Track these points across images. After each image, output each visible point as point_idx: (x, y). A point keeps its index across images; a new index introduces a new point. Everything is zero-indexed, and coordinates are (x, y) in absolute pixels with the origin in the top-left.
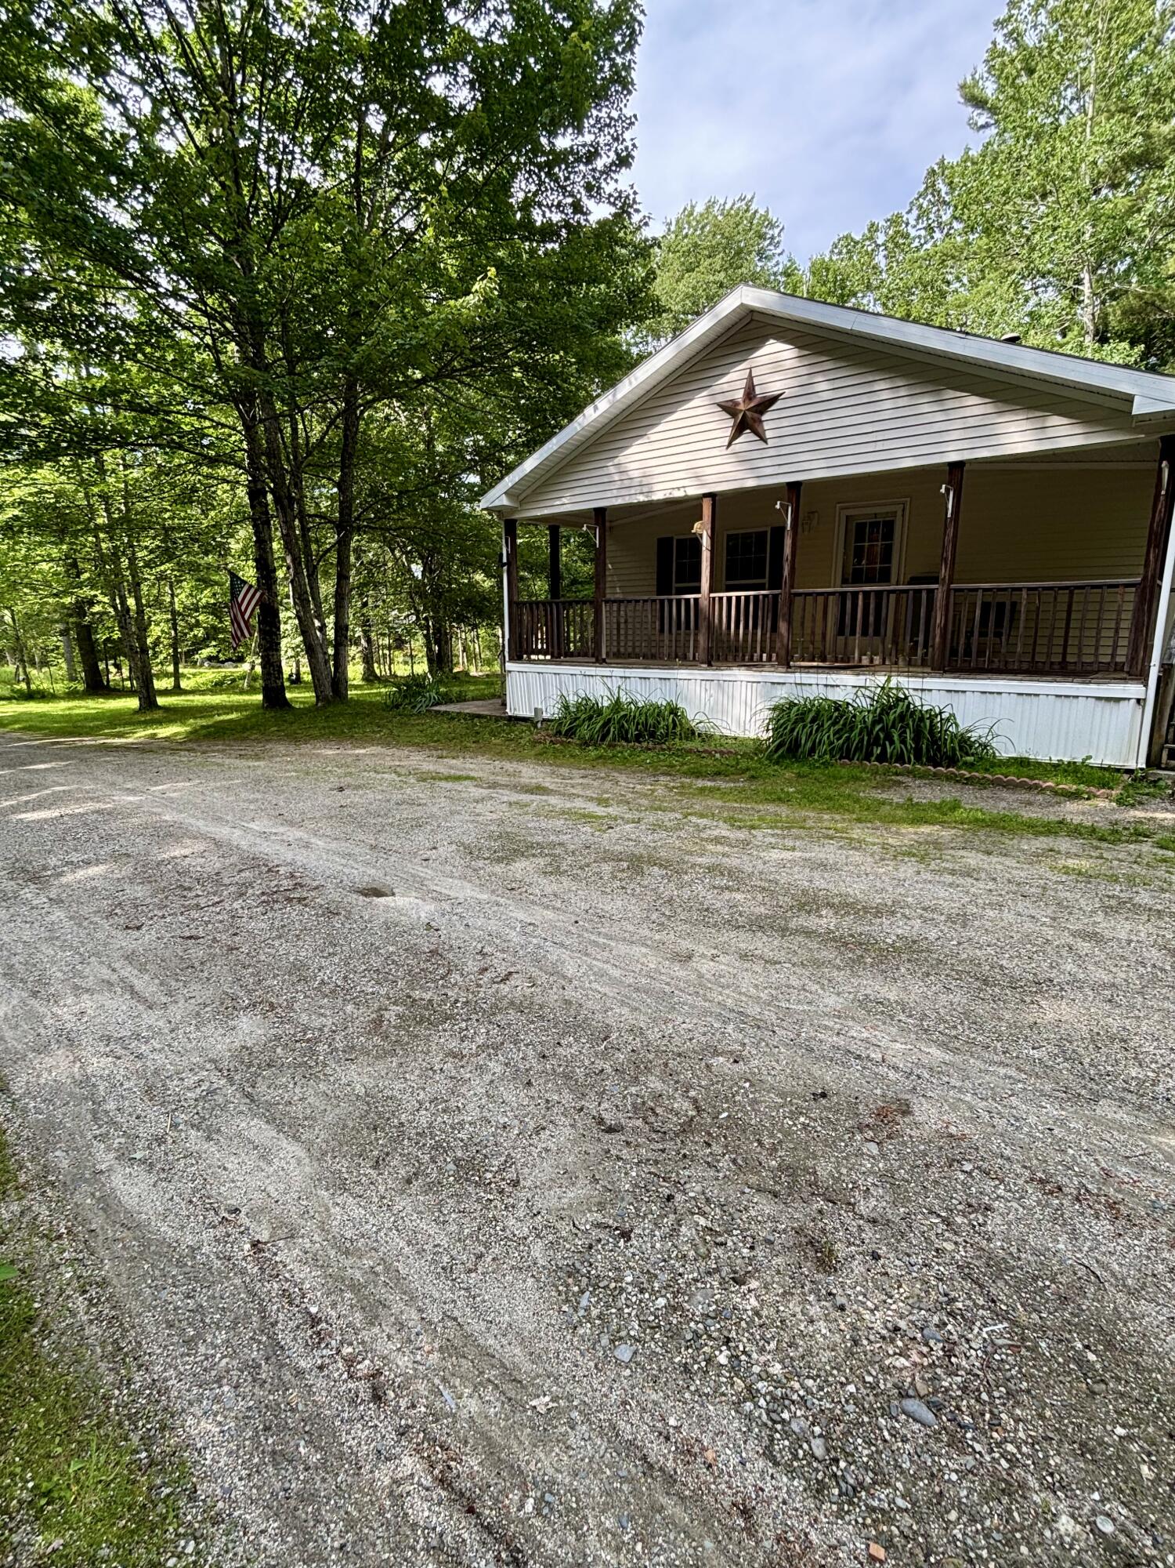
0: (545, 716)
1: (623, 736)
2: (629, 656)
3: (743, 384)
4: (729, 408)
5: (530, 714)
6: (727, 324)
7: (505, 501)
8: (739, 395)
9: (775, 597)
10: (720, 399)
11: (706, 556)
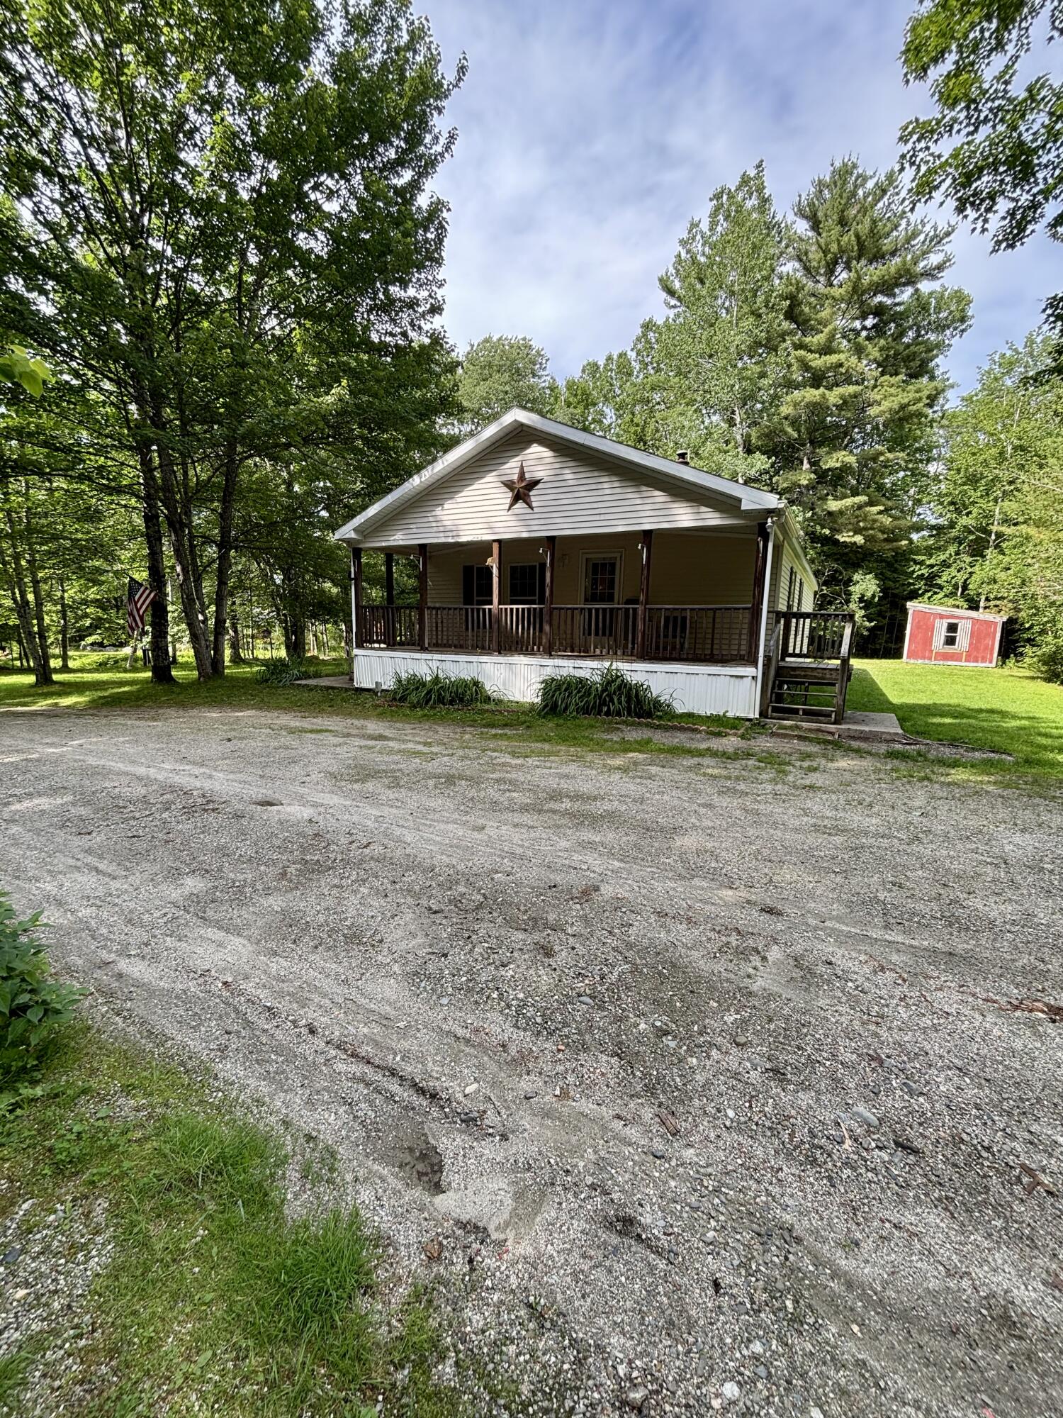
0: (384, 687)
1: (441, 700)
2: (445, 646)
3: (517, 470)
4: (509, 485)
5: (372, 686)
6: (506, 431)
7: (353, 535)
8: (515, 477)
9: (541, 609)
10: (505, 478)
11: (495, 580)
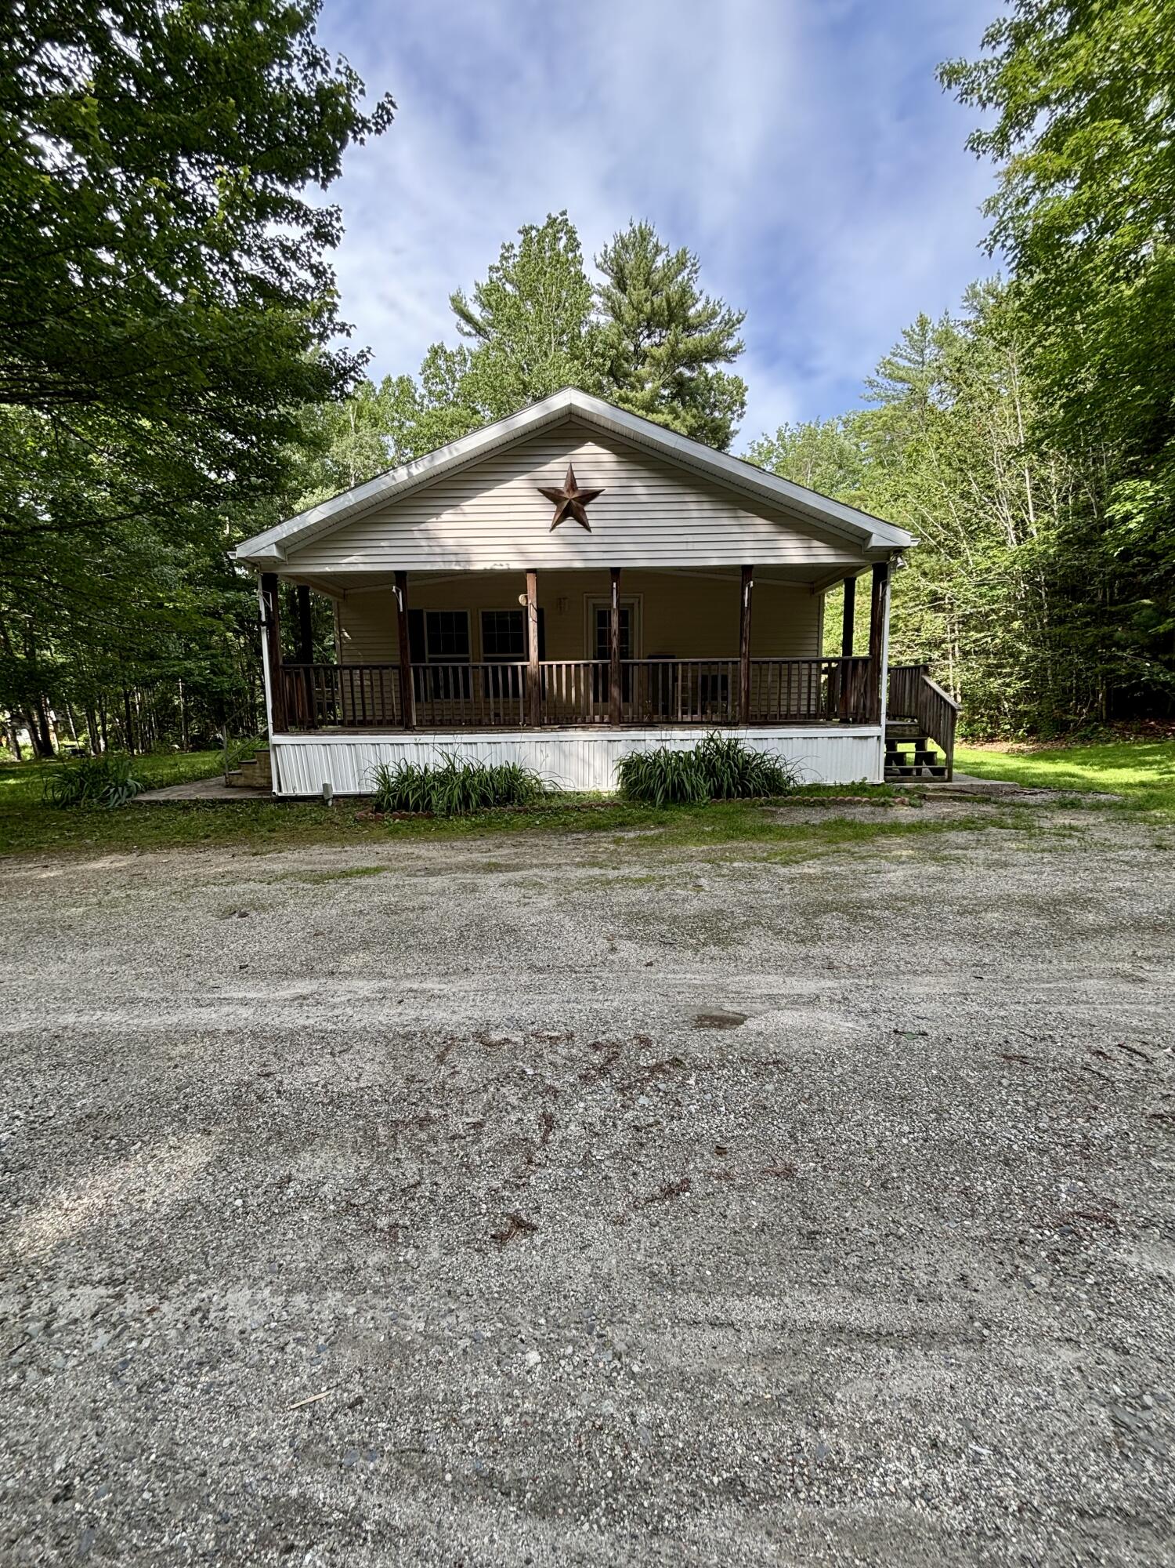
0: (335, 791)
3: (564, 475)
4: (552, 495)
5: (318, 791)
6: (551, 418)
7: (274, 552)
8: (561, 485)
9: (605, 666)
10: (543, 485)
11: (533, 627)
